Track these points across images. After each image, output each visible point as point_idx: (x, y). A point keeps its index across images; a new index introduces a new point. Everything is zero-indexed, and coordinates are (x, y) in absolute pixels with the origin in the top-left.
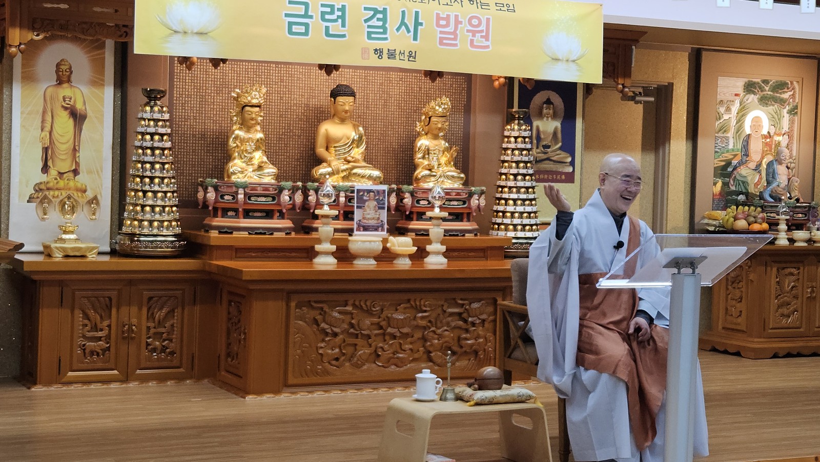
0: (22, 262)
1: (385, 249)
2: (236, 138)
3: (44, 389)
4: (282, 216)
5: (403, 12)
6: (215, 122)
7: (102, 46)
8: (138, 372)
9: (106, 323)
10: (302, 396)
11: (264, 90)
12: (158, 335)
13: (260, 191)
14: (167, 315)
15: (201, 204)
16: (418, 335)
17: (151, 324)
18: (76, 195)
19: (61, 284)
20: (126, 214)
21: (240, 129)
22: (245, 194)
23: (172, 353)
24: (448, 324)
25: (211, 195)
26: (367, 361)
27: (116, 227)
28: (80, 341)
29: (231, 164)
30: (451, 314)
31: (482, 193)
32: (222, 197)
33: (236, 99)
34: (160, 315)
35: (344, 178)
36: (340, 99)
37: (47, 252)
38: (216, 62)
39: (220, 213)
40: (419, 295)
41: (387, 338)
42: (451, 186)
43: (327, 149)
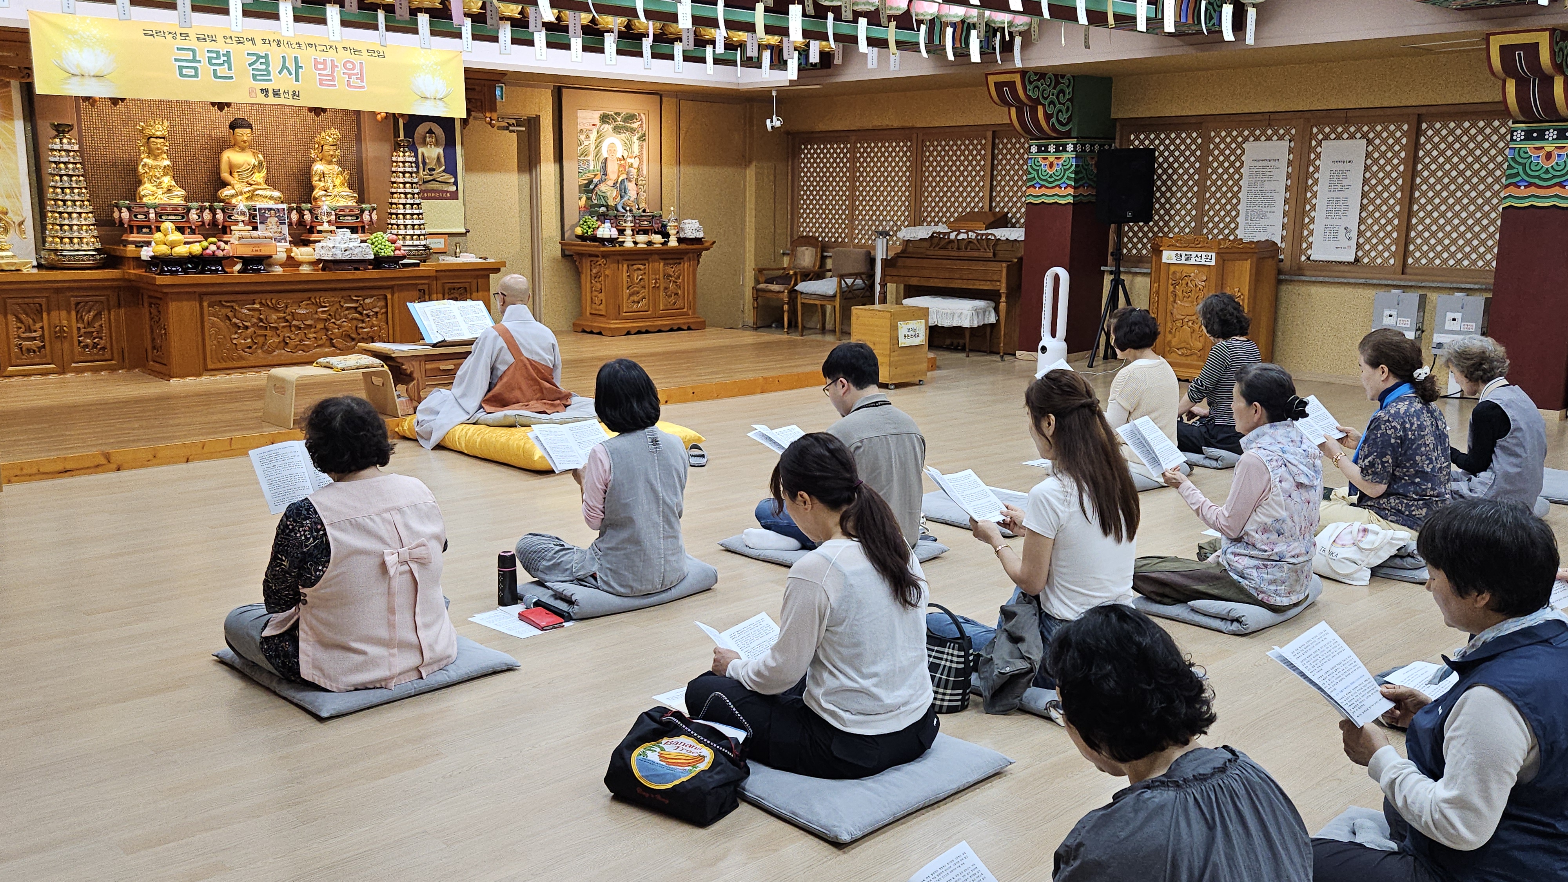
1: (290, 258)
2: (145, 165)
4: (193, 232)
5: (284, 57)
6: (124, 151)
7: (8, 85)
8: (74, 365)
9: (38, 325)
10: (223, 377)
11: (166, 124)
12: (89, 334)
13: (169, 210)
14: (95, 316)
15: (116, 221)
16: (320, 326)
17: (82, 326)
20: (49, 233)
21: (148, 157)
22: (156, 213)
23: (104, 348)
24: (346, 316)
25: (125, 215)
26: (277, 347)
27: (40, 244)
28: (17, 342)
29: (141, 188)
30: (348, 309)
31: (373, 209)
32: (135, 216)
33: (141, 131)
34: (88, 317)
35: (247, 198)
36: (237, 130)
38: (116, 101)
39: (135, 230)
40: (318, 294)
41: (293, 329)
42: (345, 204)
43: (231, 174)
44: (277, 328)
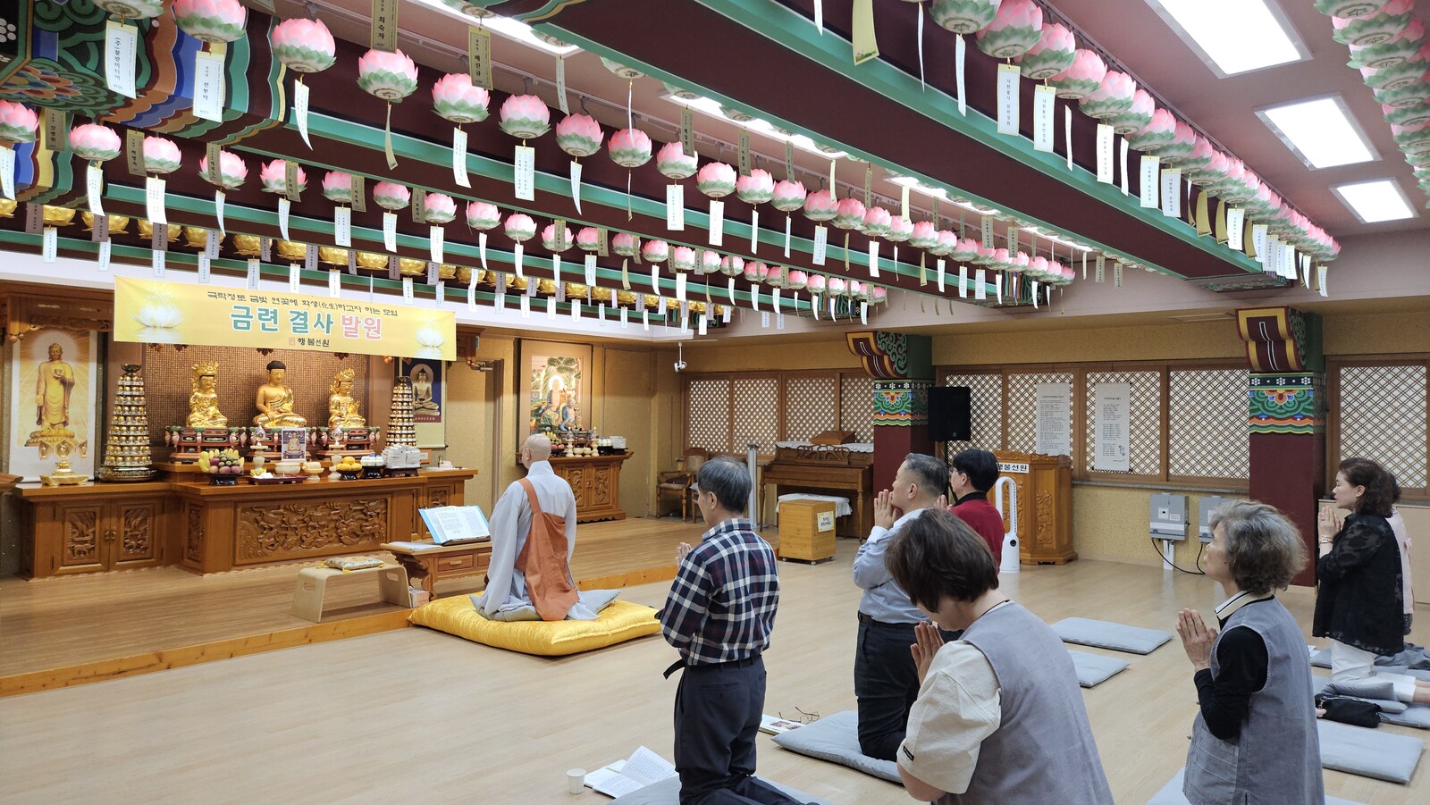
0: (21, 490)
1: (302, 470)
2: (196, 397)
3: (41, 580)
5: (319, 315)
6: (178, 386)
7: (87, 334)
8: (118, 563)
9: (91, 530)
10: (246, 572)
11: (217, 365)
12: (134, 537)
14: (141, 522)
15: (168, 442)
16: (332, 525)
17: (129, 530)
18: (68, 440)
19: (54, 504)
20: (107, 453)
21: (198, 391)
23: (145, 549)
24: (353, 517)
25: (176, 437)
26: (295, 545)
27: (98, 462)
28: (71, 544)
29: (191, 416)
30: (356, 511)
31: (378, 430)
32: (184, 438)
33: (195, 371)
34: (135, 522)
35: (278, 424)
36: (273, 370)
37: (45, 482)
38: (179, 347)
39: (183, 449)
40: (332, 500)
41: (309, 529)
42: (356, 427)
43: (265, 404)
44: (296, 529)
